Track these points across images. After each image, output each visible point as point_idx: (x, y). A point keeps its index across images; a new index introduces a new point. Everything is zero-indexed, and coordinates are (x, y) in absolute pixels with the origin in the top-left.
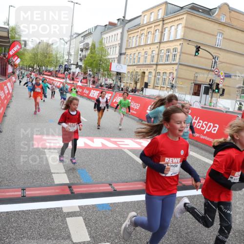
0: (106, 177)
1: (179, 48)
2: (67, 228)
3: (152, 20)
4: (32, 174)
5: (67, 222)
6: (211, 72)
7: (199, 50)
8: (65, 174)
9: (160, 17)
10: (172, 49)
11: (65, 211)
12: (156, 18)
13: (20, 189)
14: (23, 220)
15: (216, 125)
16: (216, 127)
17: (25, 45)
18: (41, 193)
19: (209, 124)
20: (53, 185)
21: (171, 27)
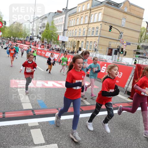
0: (55, 105)
1: (100, 27)
2: (31, 135)
3: (84, 10)
4: (9, 104)
5: (31, 132)
6: (118, 42)
7: (111, 28)
8: (30, 103)
9: (88, 8)
10: (95, 27)
11: (29, 125)
12: (86, 9)
13: (2, 113)
14: (3, 132)
15: (121, 73)
16: (121, 74)
17: (5, 24)
18: (15, 115)
20: (22, 110)
21: (95, 14)
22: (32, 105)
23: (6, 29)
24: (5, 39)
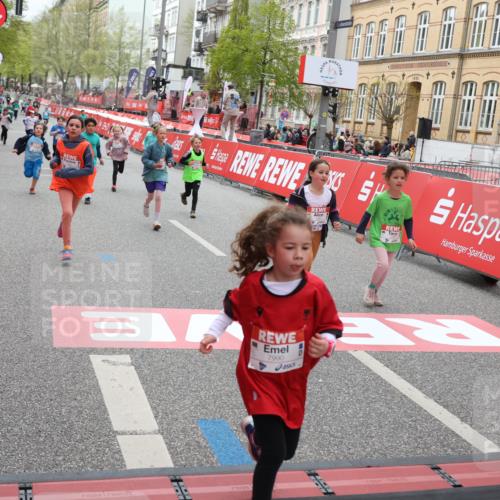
4: (49, 436)
8: (160, 437)
13: (17, 486)
17: (19, 11)
19: (492, 220)
22: (170, 447)
23: (21, 35)
24: (16, 89)
